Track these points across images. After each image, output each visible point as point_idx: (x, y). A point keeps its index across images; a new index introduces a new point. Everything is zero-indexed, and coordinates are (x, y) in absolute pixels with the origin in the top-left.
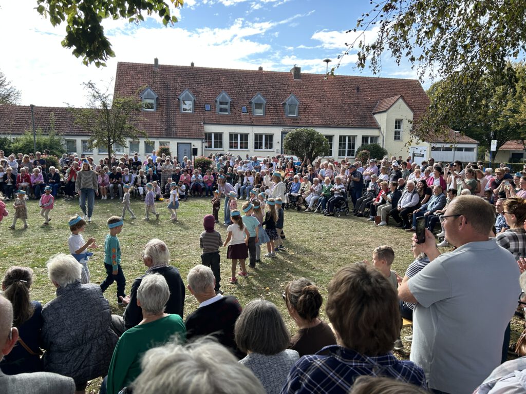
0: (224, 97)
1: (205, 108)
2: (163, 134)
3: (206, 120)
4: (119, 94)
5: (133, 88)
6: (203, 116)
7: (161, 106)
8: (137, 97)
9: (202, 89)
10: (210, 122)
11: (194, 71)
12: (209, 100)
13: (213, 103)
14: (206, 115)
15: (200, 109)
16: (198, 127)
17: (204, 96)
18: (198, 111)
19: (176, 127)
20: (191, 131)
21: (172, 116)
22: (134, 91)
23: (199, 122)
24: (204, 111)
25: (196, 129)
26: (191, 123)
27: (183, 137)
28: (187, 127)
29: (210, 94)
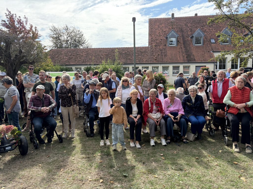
0: (226, 32)
1: (210, 41)
2: (186, 60)
3: (213, 49)
4: (152, 37)
5: (160, 32)
6: (210, 47)
7: (180, 42)
8: (163, 38)
9: (206, 29)
10: (218, 51)
11: (198, 19)
12: (212, 36)
13: (216, 38)
14: (213, 46)
15: (207, 42)
16: (209, 54)
17: (209, 34)
18: (206, 44)
19: (193, 55)
20: (205, 57)
21: (188, 48)
22: (161, 34)
23: (209, 51)
24: (210, 43)
25: (208, 56)
26: (203, 52)
27: (200, 61)
28: (201, 55)
29: (213, 32)
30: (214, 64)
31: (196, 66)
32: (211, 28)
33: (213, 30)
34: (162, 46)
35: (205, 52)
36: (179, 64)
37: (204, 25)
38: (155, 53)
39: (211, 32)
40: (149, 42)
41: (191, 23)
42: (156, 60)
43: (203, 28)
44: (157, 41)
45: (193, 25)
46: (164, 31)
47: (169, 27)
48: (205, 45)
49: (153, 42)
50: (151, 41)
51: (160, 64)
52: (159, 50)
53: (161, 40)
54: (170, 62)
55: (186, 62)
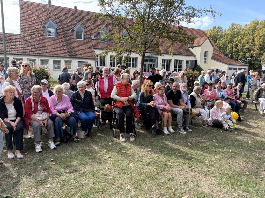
1: (91, 37)
2: (67, 54)
3: (94, 46)
4: (24, 23)
5: (35, 19)
6: (91, 43)
7: (60, 34)
8: (40, 27)
9: (86, 25)
10: (98, 48)
11: (78, 12)
12: (93, 33)
13: (96, 35)
14: (93, 42)
15: (88, 38)
16: (90, 51)
17: (89, 30)
18: (87, 39)
19: (75, 50)
20: (87, 53)
21: (69, 42)
22: (36, 22)
23: (90, 47)
24: (91, 40)
25: (89, 52)
26: (85, 48)
27: (82, 57)
28: (83, 50)
29: (93, 29)
30: (96, 61)
31: (78, 62)
33: (93, 26)
34: (38, 35)
35: (86, 48)
36: (60, 58)
37: (84, 20)
38: (30, 43)
39: (91, 29)
40: (21, 28)
41: (71, 15)
42: (32, 51)
43: (84, 23)
44: (32, 29)
45: (73, 18)
46: (40, 19)
47: (46, 15)
48: (86, 41)
49: (27, 30)
50: (24, 28)
51: (37, 57)
52: (35, 39)
54: (50, 55)
55: (68, 56)
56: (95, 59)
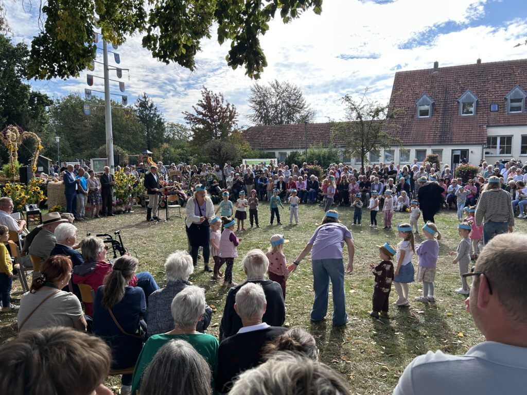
0: (517, 93)
1: (490, 108)
3: (490, 122)
4: (394, 104)
5: (408, 96)
6: (487, 118)
7: (437, 111)
10: (496, 124)
11: (480, 68)
12: (497, 99)
13: (502, 101)
14: (491, 116)
15: (484, 110)
16: (478, 131)
17: (491, 95)
18: (481, 112)
19: (452, 133)
20: (470, 136)
21: (448, 121)
22: (410, 99)
23: (481, 125)
24: (489, 112)
25: (476, 133)
26: (471, 127)
28: (466, 132)
29: (499, 92)
30: (483, 147)
31: (452, 150)
32: (499, 85)
33: (502, 87)
34: (406, 118)
35: (474, 127)
37: (487, 79)
39: (497, 92)
41: (466, 76)
45: (468, 81)
46: (416, 94)
47: (426, 86)
48: (479, 115)
51: (397, 147)
53: (409, 108)
55: (437, 143)
56: (481, 144)
